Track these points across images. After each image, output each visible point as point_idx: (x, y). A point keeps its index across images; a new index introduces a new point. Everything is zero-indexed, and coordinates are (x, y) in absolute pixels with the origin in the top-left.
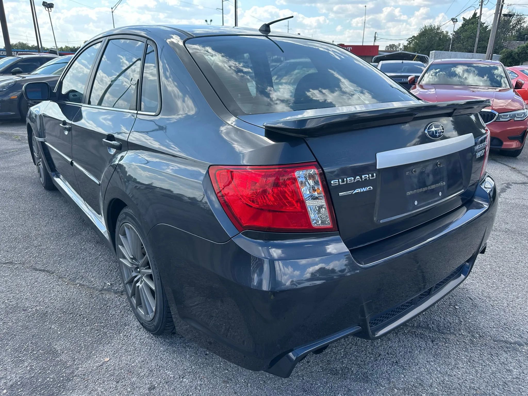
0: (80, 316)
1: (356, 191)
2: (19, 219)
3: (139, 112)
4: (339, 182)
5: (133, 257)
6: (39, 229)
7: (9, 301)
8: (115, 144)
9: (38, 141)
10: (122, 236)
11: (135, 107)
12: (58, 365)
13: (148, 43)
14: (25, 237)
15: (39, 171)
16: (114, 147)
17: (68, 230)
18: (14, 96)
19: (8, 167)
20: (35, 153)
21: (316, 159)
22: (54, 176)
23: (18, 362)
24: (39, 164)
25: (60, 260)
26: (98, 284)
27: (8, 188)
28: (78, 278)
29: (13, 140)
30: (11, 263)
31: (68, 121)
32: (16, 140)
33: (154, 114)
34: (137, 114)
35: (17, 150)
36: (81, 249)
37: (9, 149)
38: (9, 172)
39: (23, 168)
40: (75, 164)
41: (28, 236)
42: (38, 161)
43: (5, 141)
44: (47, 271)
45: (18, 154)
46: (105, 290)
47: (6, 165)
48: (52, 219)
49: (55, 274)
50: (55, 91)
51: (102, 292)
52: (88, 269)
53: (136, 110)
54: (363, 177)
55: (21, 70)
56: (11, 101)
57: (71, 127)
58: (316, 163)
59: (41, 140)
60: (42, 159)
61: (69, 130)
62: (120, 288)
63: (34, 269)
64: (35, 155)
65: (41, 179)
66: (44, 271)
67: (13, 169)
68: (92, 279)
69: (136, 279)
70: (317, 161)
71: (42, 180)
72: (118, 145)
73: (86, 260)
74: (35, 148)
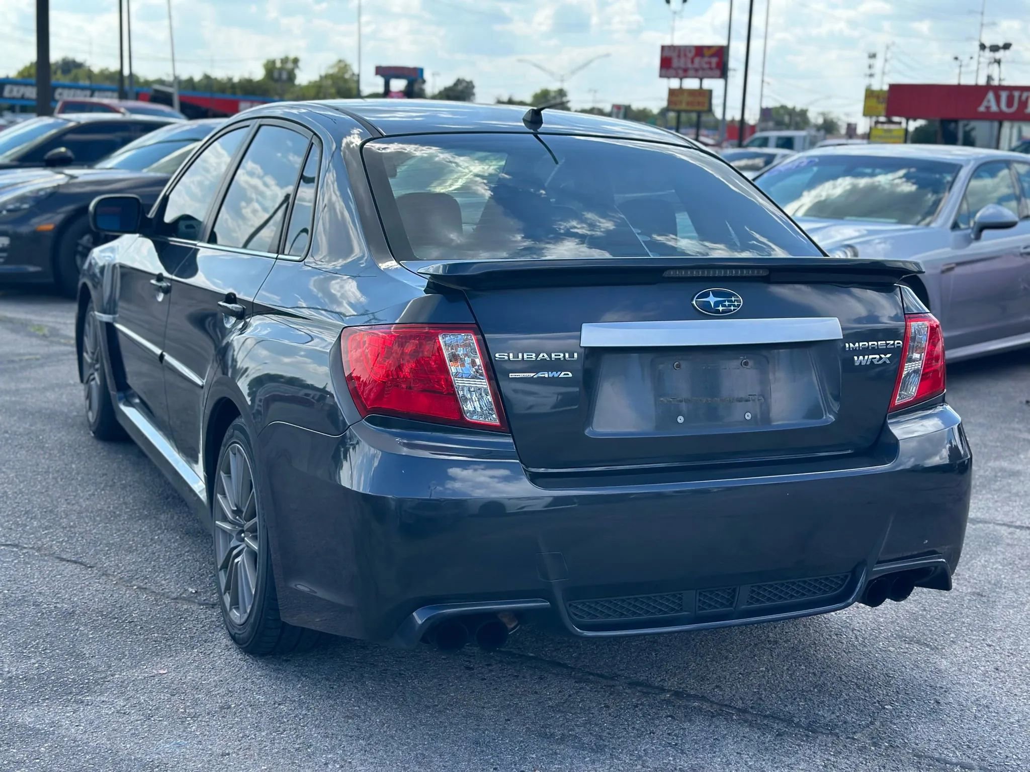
0: (130, 622)
1: (540, 375)
2: (35, 484)
3: (280, 256)
4: (509, 356)
5: (236, 509)
6: (73, 502)
7: (10, 592)
8: (236, 308)
9: (101, 322)
10: (225, 475)
11: (276, 248)
12: (82, 668)
13: (313, 141)
14: (45, 512)
15: (89, 396)
16: (232, 313)
17: (131, 510)
18: (47, 223)
19: (17, 390)
20: (87, 352)
21: (476, 320)
22: (120, 399)
23: (21, 657)
24: (92, 377)
25: (108, 550)
26: (174, 589)
27: (14, 429)
28: (137, 579)
29: (31, 335)
30: (16, 546)
31: (166, 274)
32: (37, 336)
33: (297, 258)
34: (276, 259)
35: (38, 357)
36: (152, 539)
37: (19, 355)
38: (17, 399)
39: (51, 396)
40: (167, 357)
41: (51, 511)
42: (91, 372)
43: (11, 337)
44: (81, 563)
45: (42, 366)
46: (184, 599)
47: (13, 386)
48: (103, 490)
49: (95, 568)
50: (151, 214)
51: (178, 601)
52: (159, 568)
53: (278, 253)
54: (553, 355)
55: (70, 154)
56: (37, 236)
57: (171, 287)
58: (475, 326)
59: (106, 318)
60: (102, 365)
61: (167, 291)
62: (212, 600)
63: (58, 558)
64: (87, 357)
65: (90, 414)
66: (75, 562)
67: (27, 396)
68: (163, 582)
69: (235, 552)
70: (477, 323)
71: (92, 416)
72: (240, 310)
73: (159, 555)
74: (88, 342)
